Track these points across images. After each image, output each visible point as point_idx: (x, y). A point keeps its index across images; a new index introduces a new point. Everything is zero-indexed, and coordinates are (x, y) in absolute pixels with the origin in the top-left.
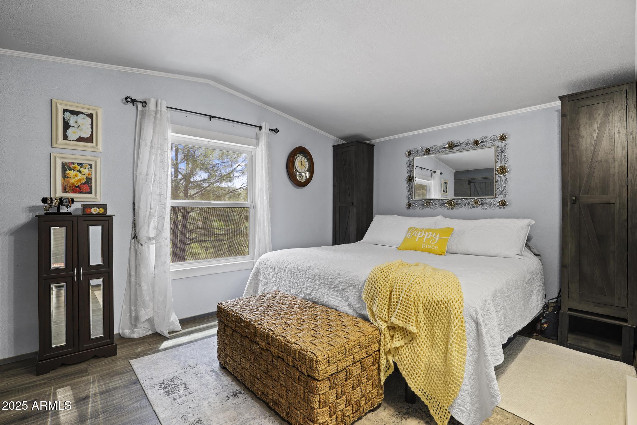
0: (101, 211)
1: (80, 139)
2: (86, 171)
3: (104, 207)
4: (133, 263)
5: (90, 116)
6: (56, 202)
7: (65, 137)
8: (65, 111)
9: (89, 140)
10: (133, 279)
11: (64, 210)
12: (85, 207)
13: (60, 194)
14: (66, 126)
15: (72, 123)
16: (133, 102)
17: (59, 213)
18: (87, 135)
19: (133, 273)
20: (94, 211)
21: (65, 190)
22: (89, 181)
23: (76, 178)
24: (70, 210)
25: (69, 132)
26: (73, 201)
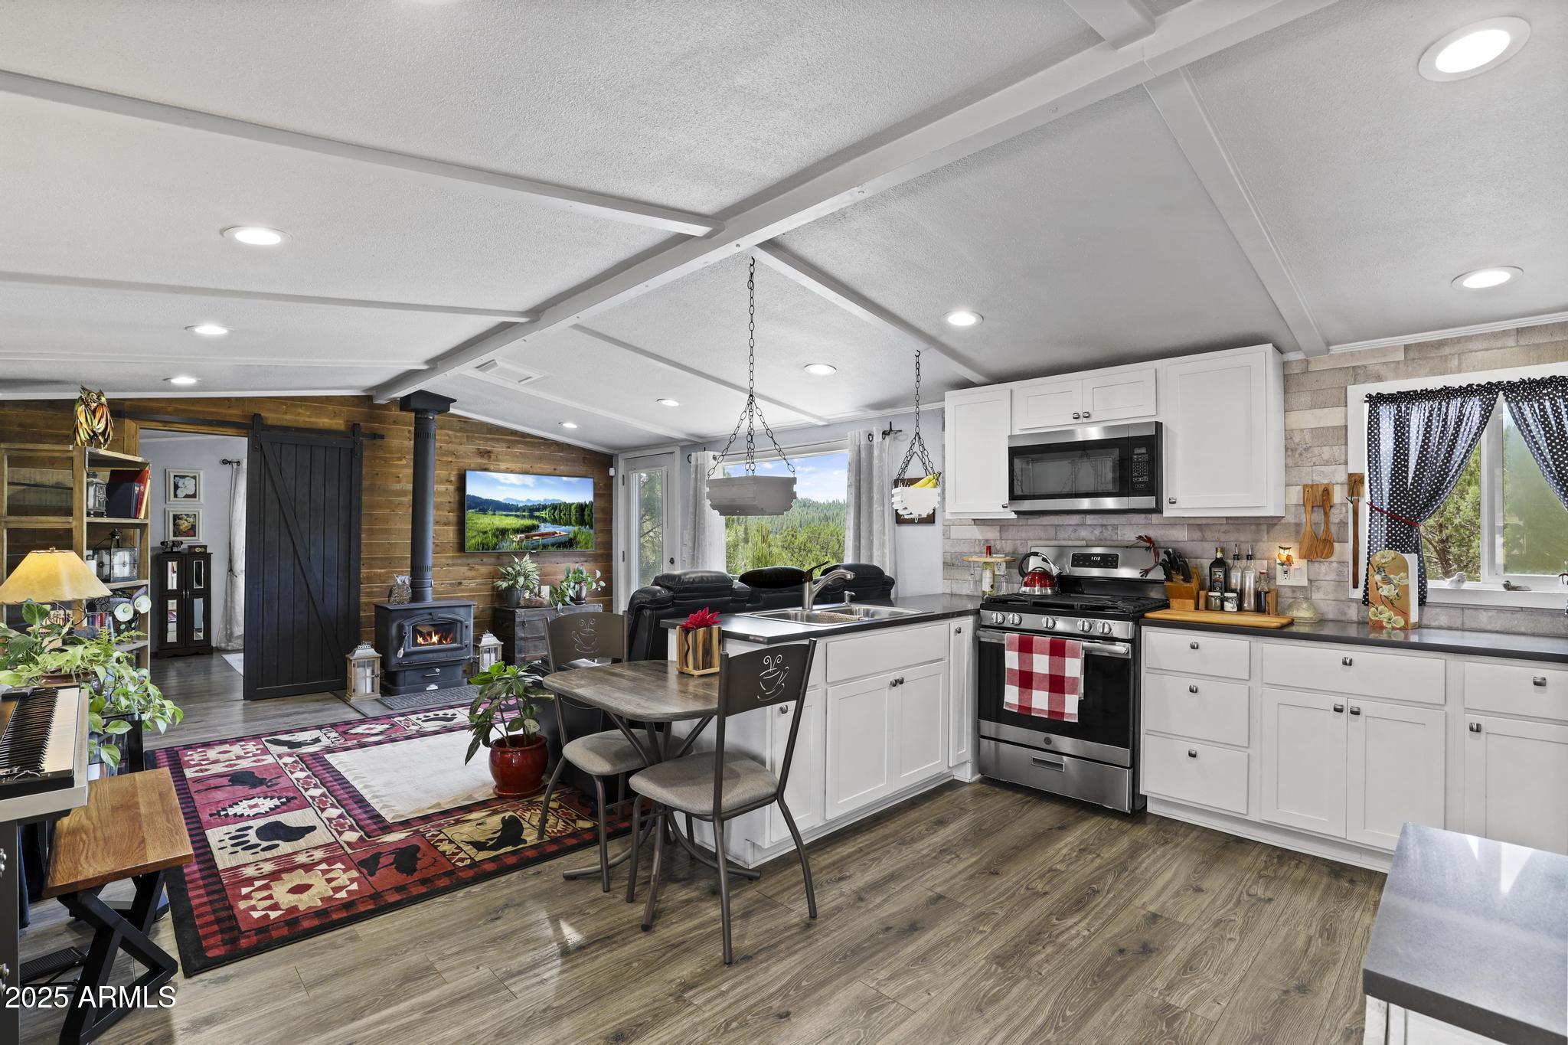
0: (203, 550)
1: (187, 496)
2: (191, 520)
3: (205, 547)
4: (229, 591)
5: (194, 478)
6: (170, 544)
7: (176, 496)
8: (175, 476)
9: (194, 496)
10: (229, 604)
11: (175, 549)
12: (190, 547)
13: (172, 538)
14: (176, 487)
15: (180, 484)
16: (230, 462)
17: (172, 552)
18: (191, 493)
19: (229, 599)
20: (197, 550)
21: (175, 535)
22: (193, 527)
23: (184, 525)
24: (180, 549)
25: (179, 492)
26: (182, 543)
